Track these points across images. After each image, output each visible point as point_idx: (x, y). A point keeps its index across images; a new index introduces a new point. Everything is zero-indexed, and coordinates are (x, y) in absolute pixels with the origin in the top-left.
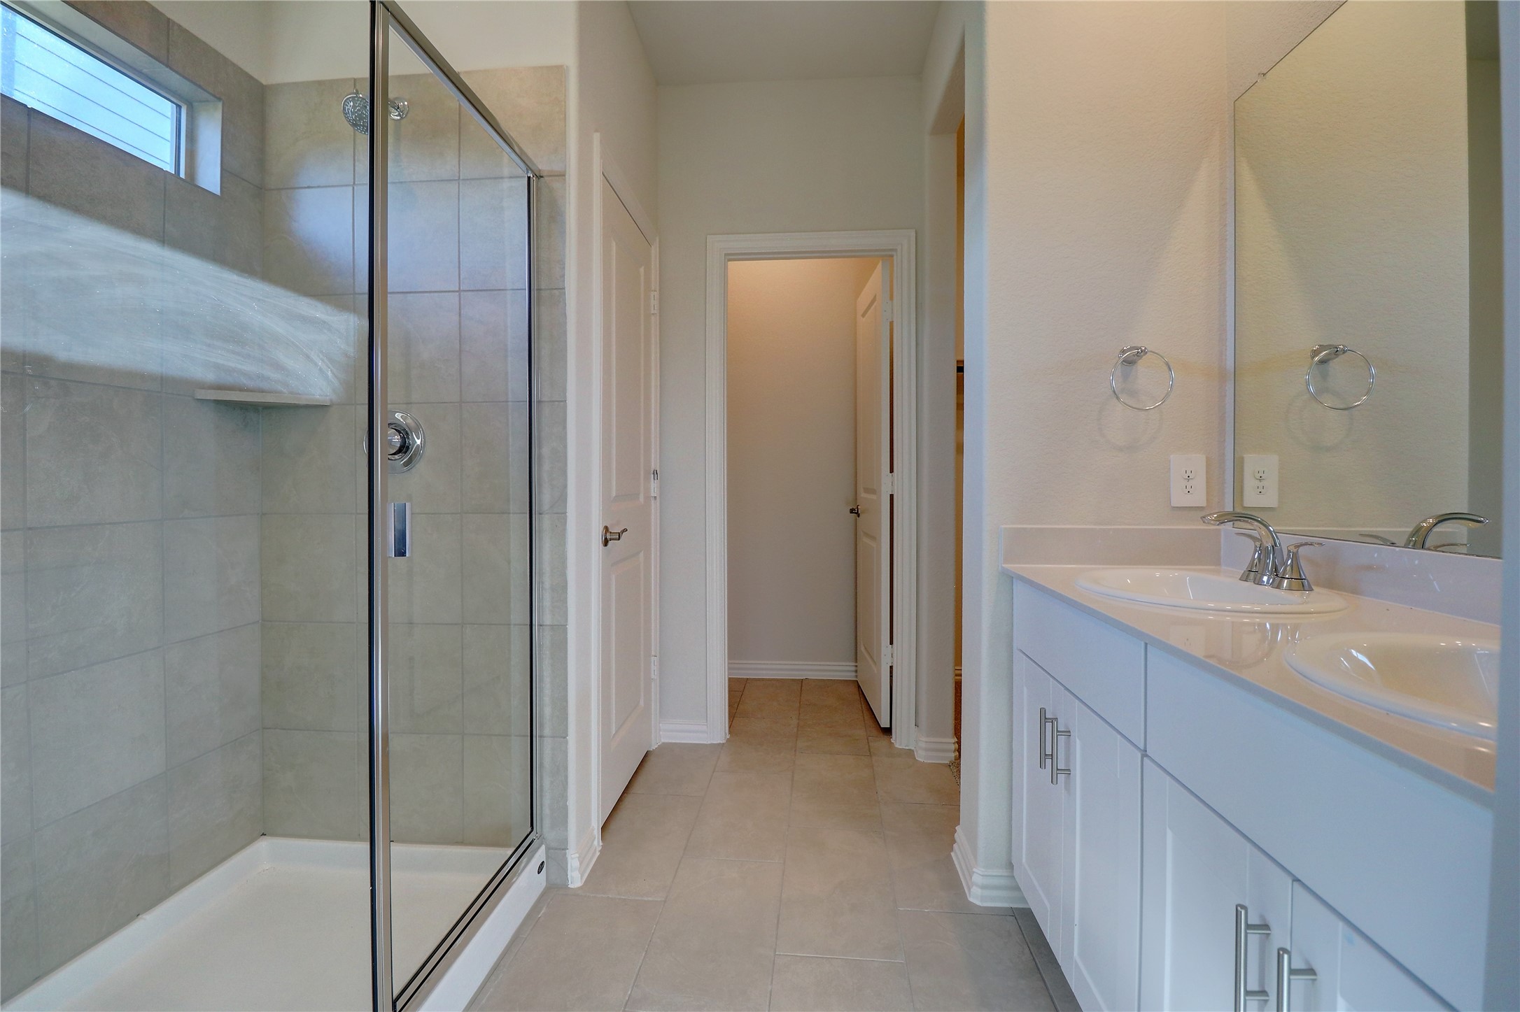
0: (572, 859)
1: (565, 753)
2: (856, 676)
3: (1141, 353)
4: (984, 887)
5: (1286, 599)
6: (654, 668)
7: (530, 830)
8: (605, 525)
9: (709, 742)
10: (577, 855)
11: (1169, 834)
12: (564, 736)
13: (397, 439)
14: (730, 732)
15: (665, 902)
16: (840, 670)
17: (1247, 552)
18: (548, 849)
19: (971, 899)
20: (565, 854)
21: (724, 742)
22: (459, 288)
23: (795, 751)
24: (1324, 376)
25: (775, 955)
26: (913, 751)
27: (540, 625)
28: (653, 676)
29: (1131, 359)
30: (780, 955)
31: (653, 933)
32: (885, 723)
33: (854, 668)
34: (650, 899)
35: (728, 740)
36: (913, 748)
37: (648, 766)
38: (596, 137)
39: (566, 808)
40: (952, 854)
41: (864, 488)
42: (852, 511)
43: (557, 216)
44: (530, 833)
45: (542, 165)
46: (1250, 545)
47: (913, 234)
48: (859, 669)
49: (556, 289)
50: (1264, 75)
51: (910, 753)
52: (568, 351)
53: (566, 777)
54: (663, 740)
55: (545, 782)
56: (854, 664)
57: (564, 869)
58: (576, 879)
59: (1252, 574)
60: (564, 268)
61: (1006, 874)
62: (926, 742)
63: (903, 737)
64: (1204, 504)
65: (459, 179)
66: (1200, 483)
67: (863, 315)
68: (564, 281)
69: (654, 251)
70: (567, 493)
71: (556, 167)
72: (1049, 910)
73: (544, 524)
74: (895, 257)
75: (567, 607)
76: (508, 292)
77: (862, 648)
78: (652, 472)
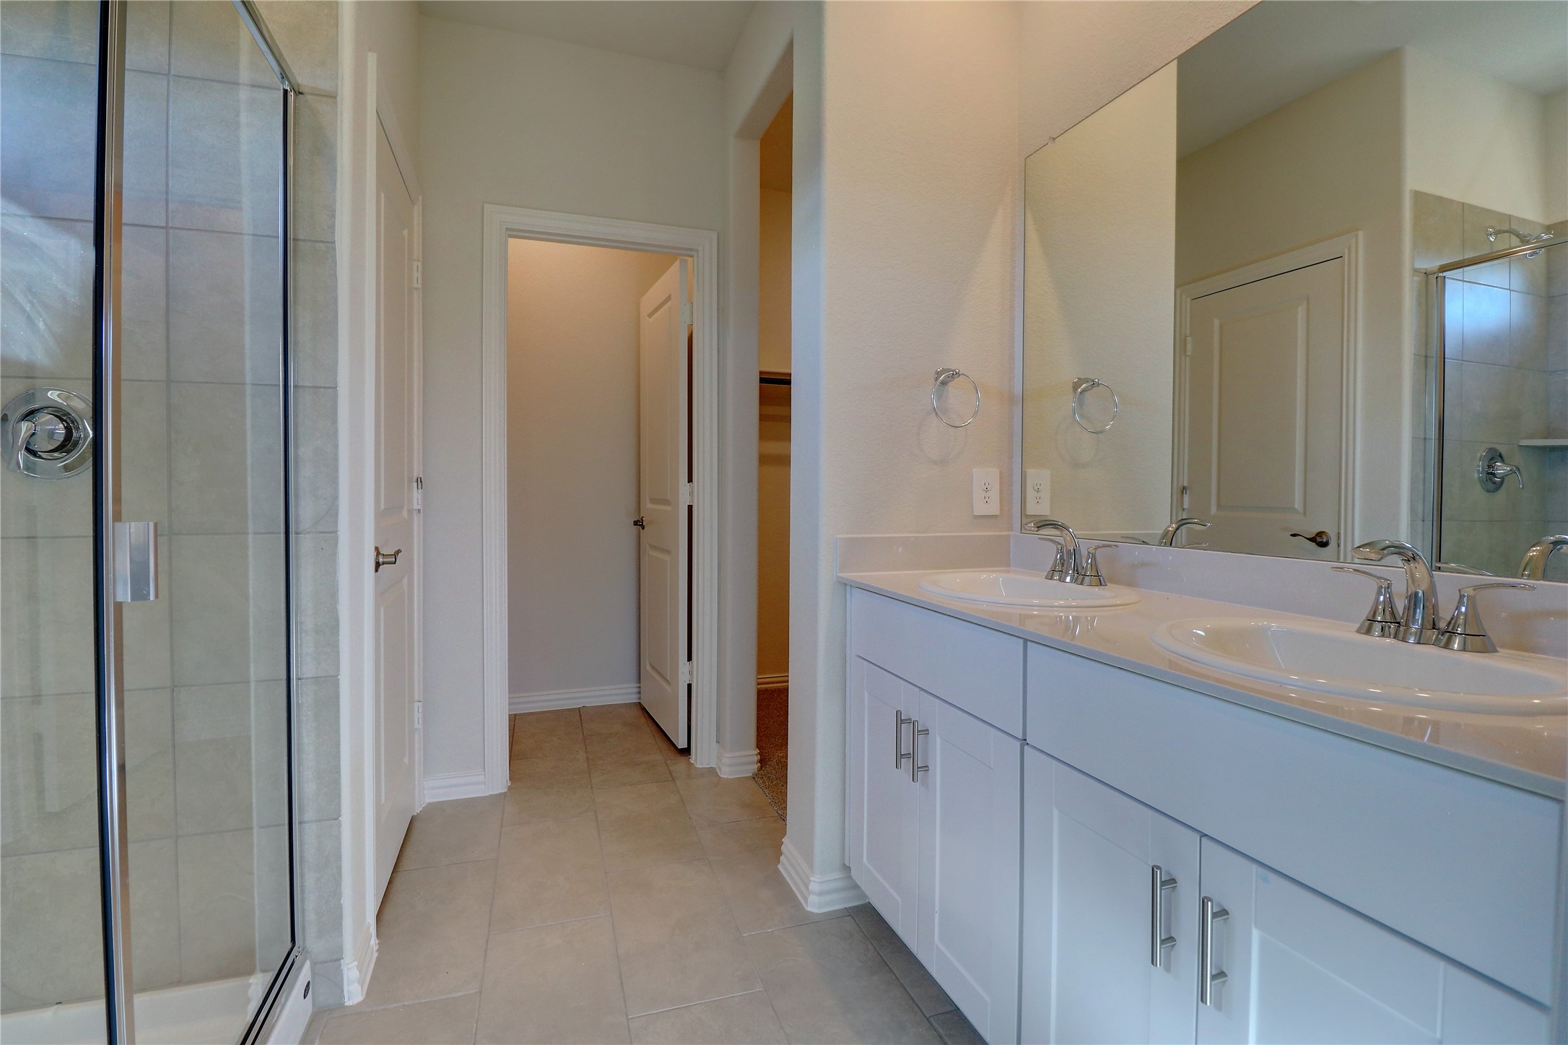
0: (349, 969)
1: (338, 838)
2: (640, 698)
3: (955, 375)
4: (821, 894)
5: (1089, 594)
6: (418, 715)
7: (289, 945)
8: (378, 546)
9: (487, 794)
10: (356, 963)
11: (1056, 813)
12: (336, 817)
13: (60, 430)
14: (511, 779)
15: (480, 992)
16: (620, 693)
17: (1050, 556)
18: (314, 965)
19: (809, 909)
20: (340, 965)
21: (505, 790)
22: (167, 223)
23: (592, 788)
24: (1081, 402)
25: (628, 1020)
26: (715, 769)
27: (298, 679)
28: (416, 726)
29: (946, 378)
30: (633, 1018)
31: (476, 1034)
32: (682, 744)
33: (636, 690)
34: (460, 994)
35: (510, 788)
36: (714, 766)
37: (415, 835)
38: (372, 59)
39: (339, 907)
40: (779, 867)
41: (651, 499)
42: (636, 523)
43: (324, 148)
44: (292, 949)
45: (303, 78)
46: (1054, 548)
47: (714, 236)
48: (642, 689)
49: (323, 242)
50: (1054, 139)
51: (712, 771)
52: (340, 323)
53: (339, 868)
54: (428, 800)
55: (308, 879)
56: (638, 685)
57: (338, 985)
58: (354, 993)
59: (1057, 571)
60: (334, 216)
61: (841, 876)
62: (730, 758)
63: (703, 756)
64: (998, 514)
65: (169, 73)
66: (995, 494)
67: (650, 315)
68: (333, 233)
69: (417, 211)
70: (338, 506)
71: (324, 85)
72: (900, 902)
73: (304, 547)
74: (695, 258)
75: (338, 652)
76: (245, 237)
77: (647, 667)
78: (415, 479)
